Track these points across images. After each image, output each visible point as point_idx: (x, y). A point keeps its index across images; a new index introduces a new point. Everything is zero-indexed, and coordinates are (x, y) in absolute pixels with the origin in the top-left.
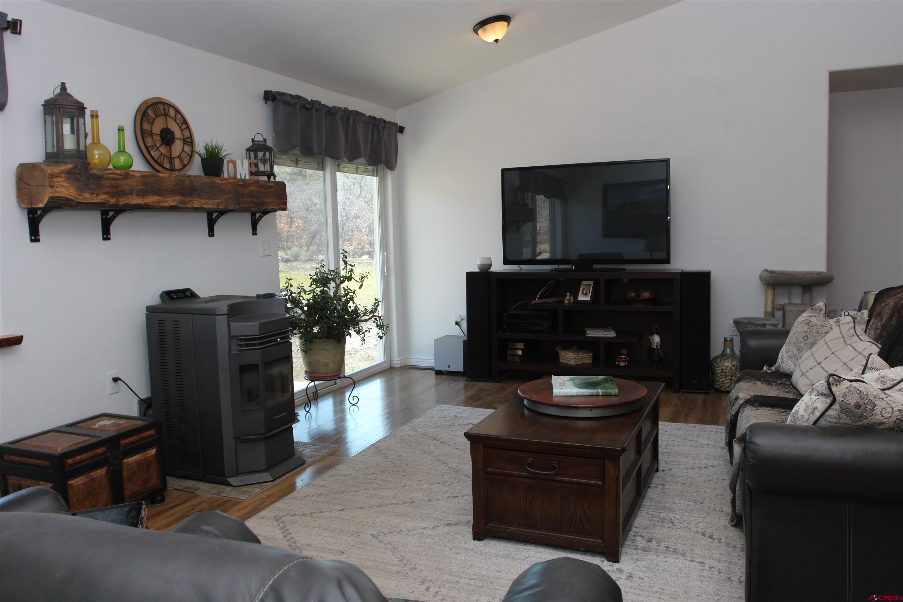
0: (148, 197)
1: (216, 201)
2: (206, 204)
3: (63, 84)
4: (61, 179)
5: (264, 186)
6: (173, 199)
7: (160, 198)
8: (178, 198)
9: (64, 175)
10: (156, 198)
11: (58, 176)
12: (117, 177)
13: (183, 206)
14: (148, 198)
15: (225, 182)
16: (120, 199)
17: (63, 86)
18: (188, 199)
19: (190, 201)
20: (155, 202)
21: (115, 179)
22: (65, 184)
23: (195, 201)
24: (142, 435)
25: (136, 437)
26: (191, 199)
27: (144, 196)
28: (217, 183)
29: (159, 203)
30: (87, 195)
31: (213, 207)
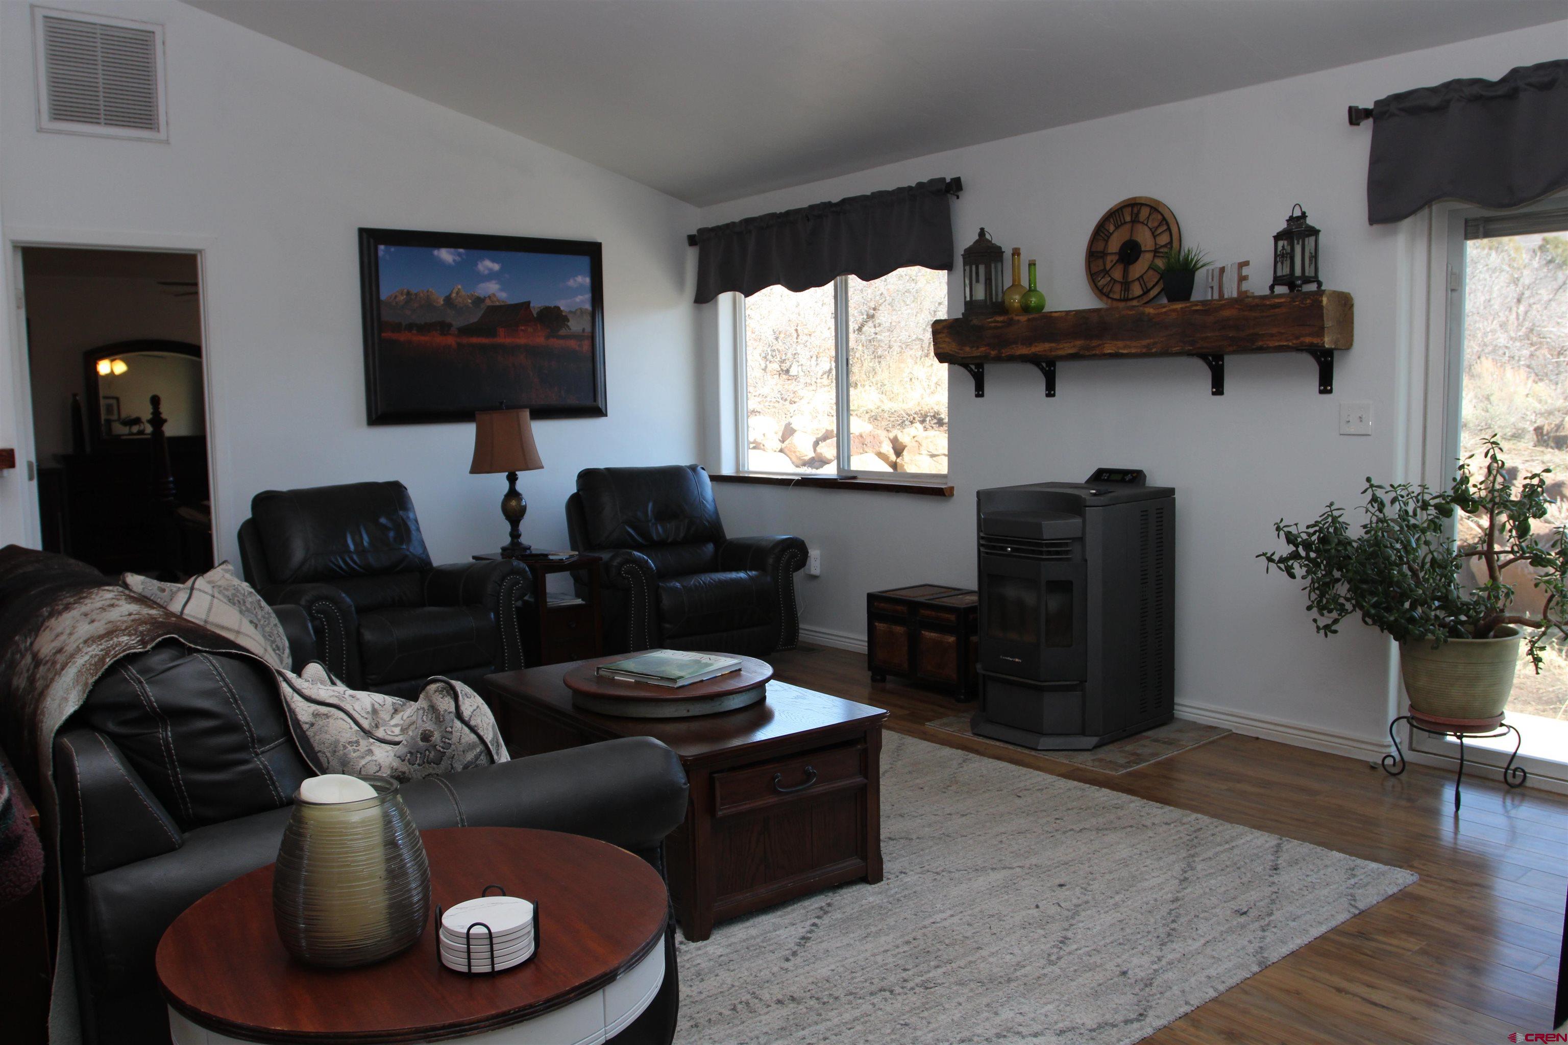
0: (1036, 344)
1: (1145, 342)
2: (1125, 347)
3: (982, 230)
4: (944, 335)
5: (1257, 305)
6: (1072, 344)
7: (1053, 345)
8: (1079, 343)
9: (946, 331)
10: (1047, 346)
11: (940, 333)
12: (999, 325)
13: (1087, 353)
14: (1036, 346)
15: (1164, 310)
16: (1003, 351)
17: (982, 232)
18: (1095, 343)
19: (1099, 345)
20: (1045, 351)
21: (996, 328)
22: (947, 340)
23: (1105, 345)
24: (939, 614)
25: (933, 613)
26: (1101, 342)
27: (1030, 345)
28: (1149, 314)
29: (1051, 352)
30: (967, 349)
31: (1139, 351)
